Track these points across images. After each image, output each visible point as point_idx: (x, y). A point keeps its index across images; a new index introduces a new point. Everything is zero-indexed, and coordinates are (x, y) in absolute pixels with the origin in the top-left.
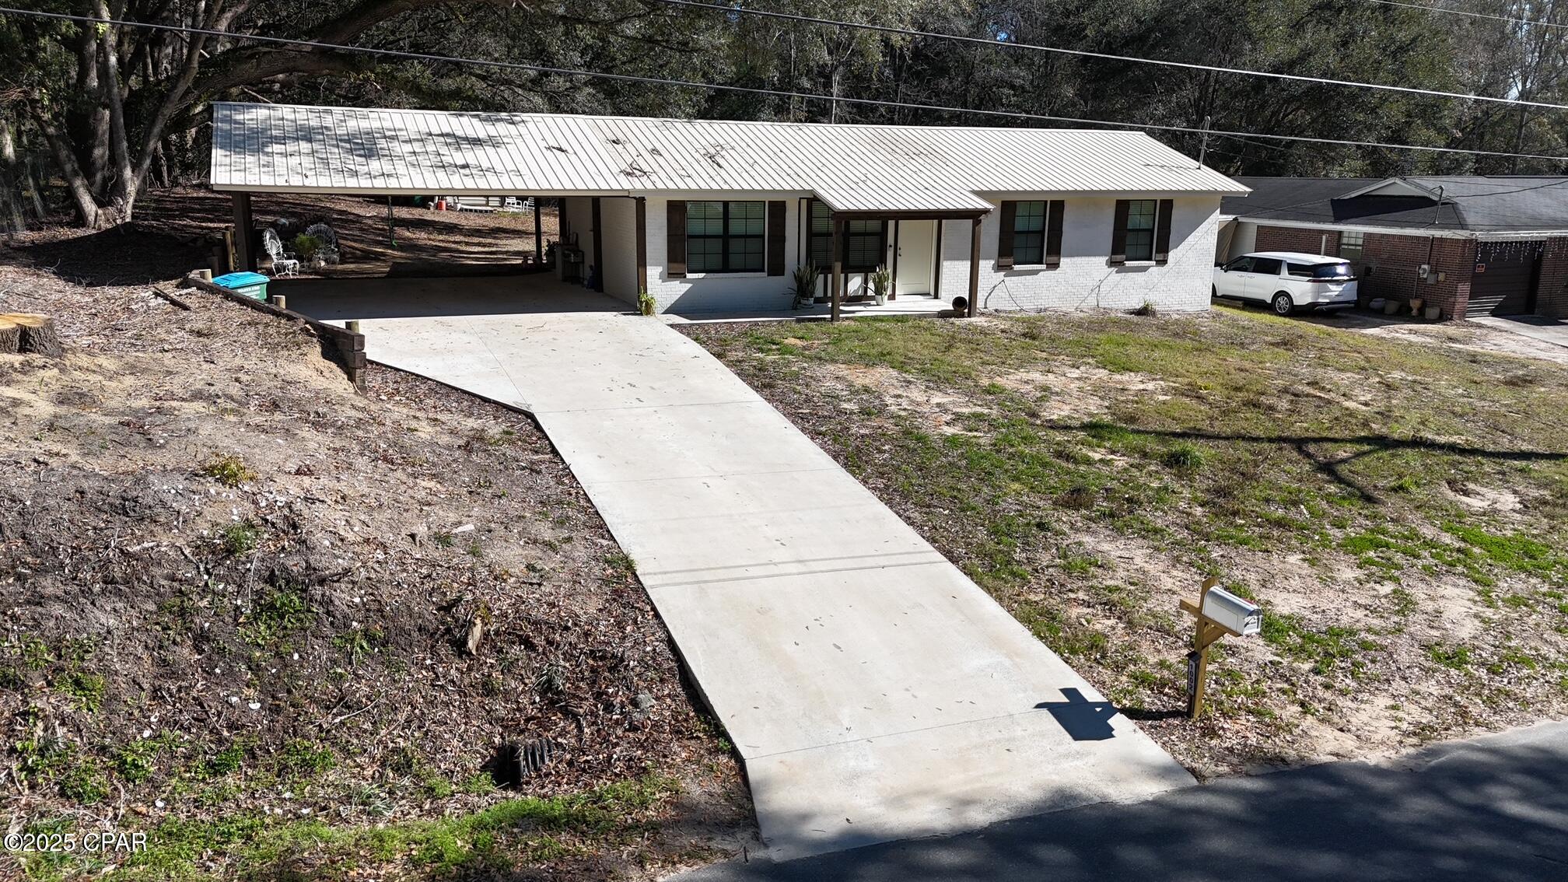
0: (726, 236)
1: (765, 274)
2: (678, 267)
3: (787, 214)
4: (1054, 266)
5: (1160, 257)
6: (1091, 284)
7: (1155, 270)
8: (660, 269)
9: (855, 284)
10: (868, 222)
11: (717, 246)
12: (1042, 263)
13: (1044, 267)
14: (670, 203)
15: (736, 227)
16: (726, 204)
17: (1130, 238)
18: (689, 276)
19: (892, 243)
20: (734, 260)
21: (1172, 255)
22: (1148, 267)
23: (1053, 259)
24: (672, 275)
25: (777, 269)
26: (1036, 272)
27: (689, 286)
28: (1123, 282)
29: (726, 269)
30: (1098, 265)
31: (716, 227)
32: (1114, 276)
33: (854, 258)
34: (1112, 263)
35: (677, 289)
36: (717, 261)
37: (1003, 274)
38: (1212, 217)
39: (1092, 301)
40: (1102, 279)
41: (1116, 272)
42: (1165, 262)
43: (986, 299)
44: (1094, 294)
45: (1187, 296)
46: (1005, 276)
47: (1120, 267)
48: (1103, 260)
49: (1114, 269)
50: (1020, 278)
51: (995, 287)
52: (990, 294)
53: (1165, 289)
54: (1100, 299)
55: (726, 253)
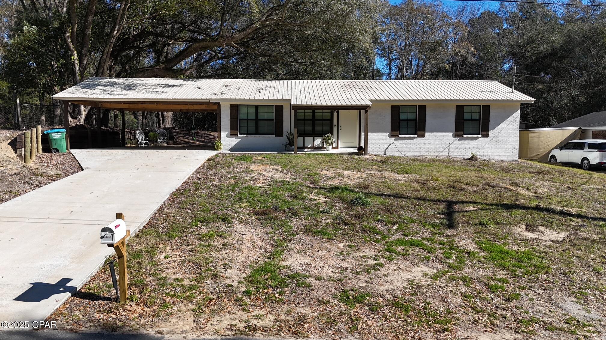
0: (257, 120)
1: (274, 136)
2: (234, 132)
3: (284, 111)
4: (422, 136)
5: (485, 133)
6: (444, 145)
7: (481, 140)
8: (227, 133)
9: (318, 142)
10: (324, 112)
11: (253, 124)
12: (416, 134)
13: (416, 136)
14: (231, 106)
15: (261, 116)
16: (257, 106)
17: (466, 124)
18: (239, 136)
19: (336, 124)
20: (261, 130)
21: (491, 133)
22: (478, 138)
23: (422, 133)
24: (232, 134)
25: (279, 133)
26: (413, 139)
27: (239, 140)
28: (463, 145)
29: (257, 133)
30: (448, 137)
31: (253, 116)
32: (457, 142)
33: (318, 130)
34: (455, 136)
35: (234, 141)
36: (254, 130)
37: (394, 139)
38: (515, 114)
39: (445, 153)
40: (450, 143)
41: (459, 140)
42: (487, 136)
43: (385, 151)
44: (447, 150)
45: (503, 153)
46: (395, 140)
47: (461, 138)
48: (450, 135)
49: (457, 139)
50: (403, 141)
51: (389, 145)
52: (387, 148)
53: (489, 149)
54: (450, 153)
55: (257, 127)
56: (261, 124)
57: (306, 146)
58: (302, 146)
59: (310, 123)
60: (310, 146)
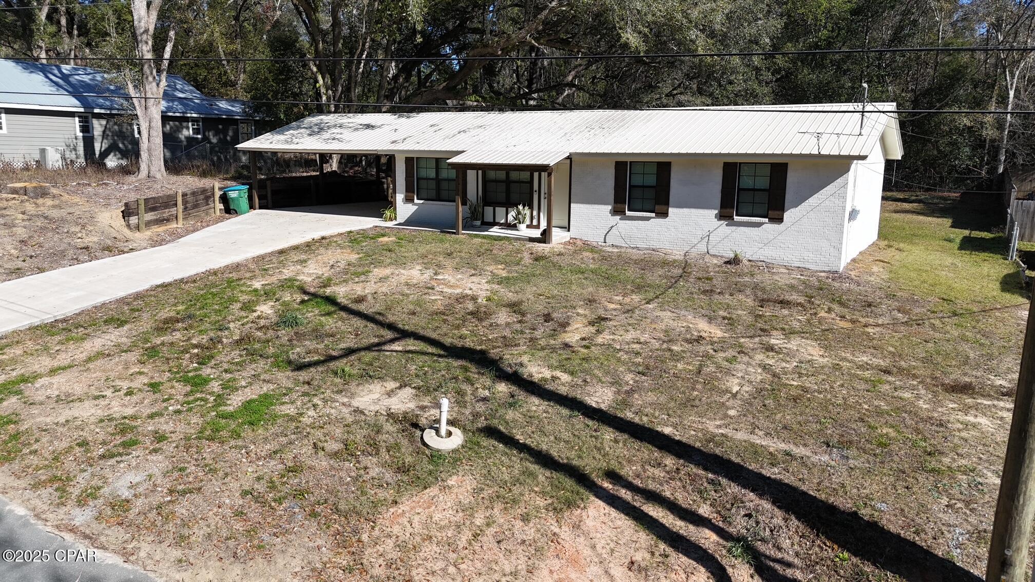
0: (438, 179)
2: (410, 196)
4: (664, 214)
5: (775, 215)
6: (700, 233)
7: (769, 228)
9: (512, 215)
10: (522, 173)
11: (433, 185)
12: (653, 211)
13: (654, 215)
14: (406, 159)
15: (443, 175)
16: (437, 161)
17: (744, 197)
18: (417, 201)
19: (537, 189)
20: (443, 195)
21: (788, 215)
22: (762, 224)
23: (662, 209)
24: (408, 200)
26: (648, 219)
27: (416, 208)
28: (734, 234)
29: (438, 198)
30: (707, 218)
31: (433, 174)
32: (723, 228)
33: (511, 198)
34: (721, 217)
35: (410, 209)
36: (433, 194)
37: (619, 217)
38: (838, 180)
39: (702, 248)
40: (711, 230)
41: (727, 225)
42: (780, 220)
43: (605, 236)
44: (704, 242)
45: (811, 255)
46: (620, 219)
47: (730, 221)
48: (711, 214)
49: (724, 223)
50: (634, 222)
51: (612, 227)
52: (608, 232)
53: (782, 245)
54: (710, 247)
55: (438, 189)
56: (444, 185)
57: (497, 221)
58: (492, 221)
59: (502, 187)
60: (503, 221)
